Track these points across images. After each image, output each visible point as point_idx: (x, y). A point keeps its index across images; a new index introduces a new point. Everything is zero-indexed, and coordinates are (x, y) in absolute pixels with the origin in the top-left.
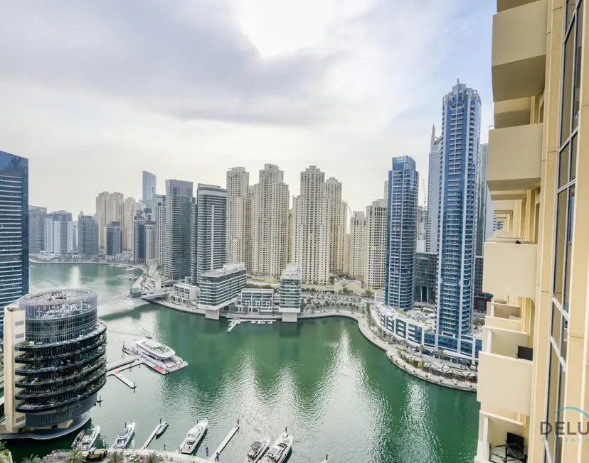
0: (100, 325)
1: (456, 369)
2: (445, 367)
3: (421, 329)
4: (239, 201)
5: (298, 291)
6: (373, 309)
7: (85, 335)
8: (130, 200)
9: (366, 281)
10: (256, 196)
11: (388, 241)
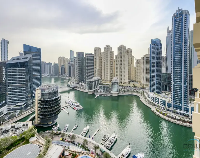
0: (59, 95)
1: (182, 118)
2: (177, 116)
3: (165, 101)
4: (98, 57)
5: (118, 86)
6: (145, 93)
7: (55, 97)
8: (67, 59)
9: (142, 83)
10: (103, 55)
11: (150, 69)
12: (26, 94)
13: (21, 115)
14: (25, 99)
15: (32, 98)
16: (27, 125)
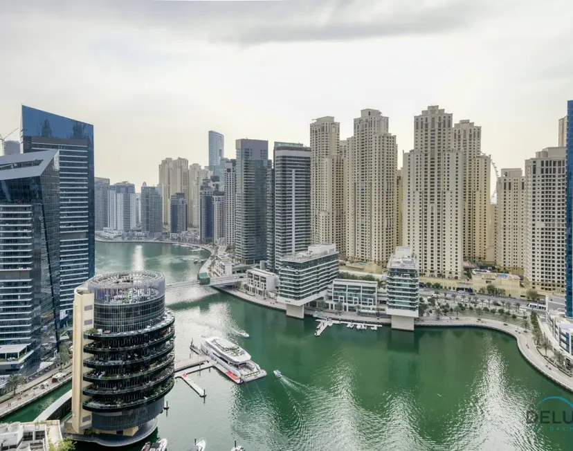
0: (168, 316)
4: (326, 161)
5: (414, 286)
7: (153, 325)
8: (196, 166)
10: (350, 154)
11: (570, 214)
12: (32, 309)
13: (15, 395)
14: (29, 331)
16: (40, 435)
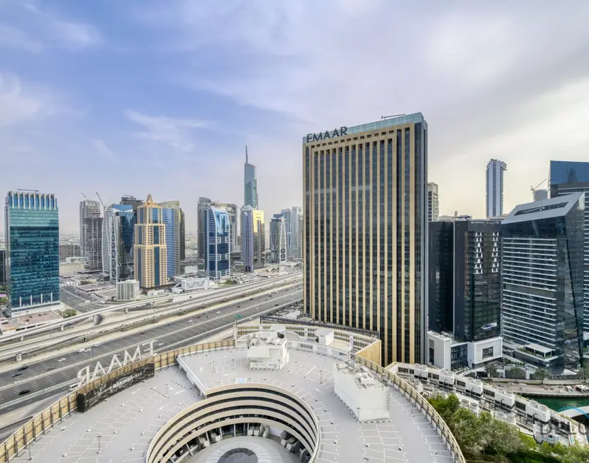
12: (556, 322)
13: (542, 384)
15: (582, 345)
